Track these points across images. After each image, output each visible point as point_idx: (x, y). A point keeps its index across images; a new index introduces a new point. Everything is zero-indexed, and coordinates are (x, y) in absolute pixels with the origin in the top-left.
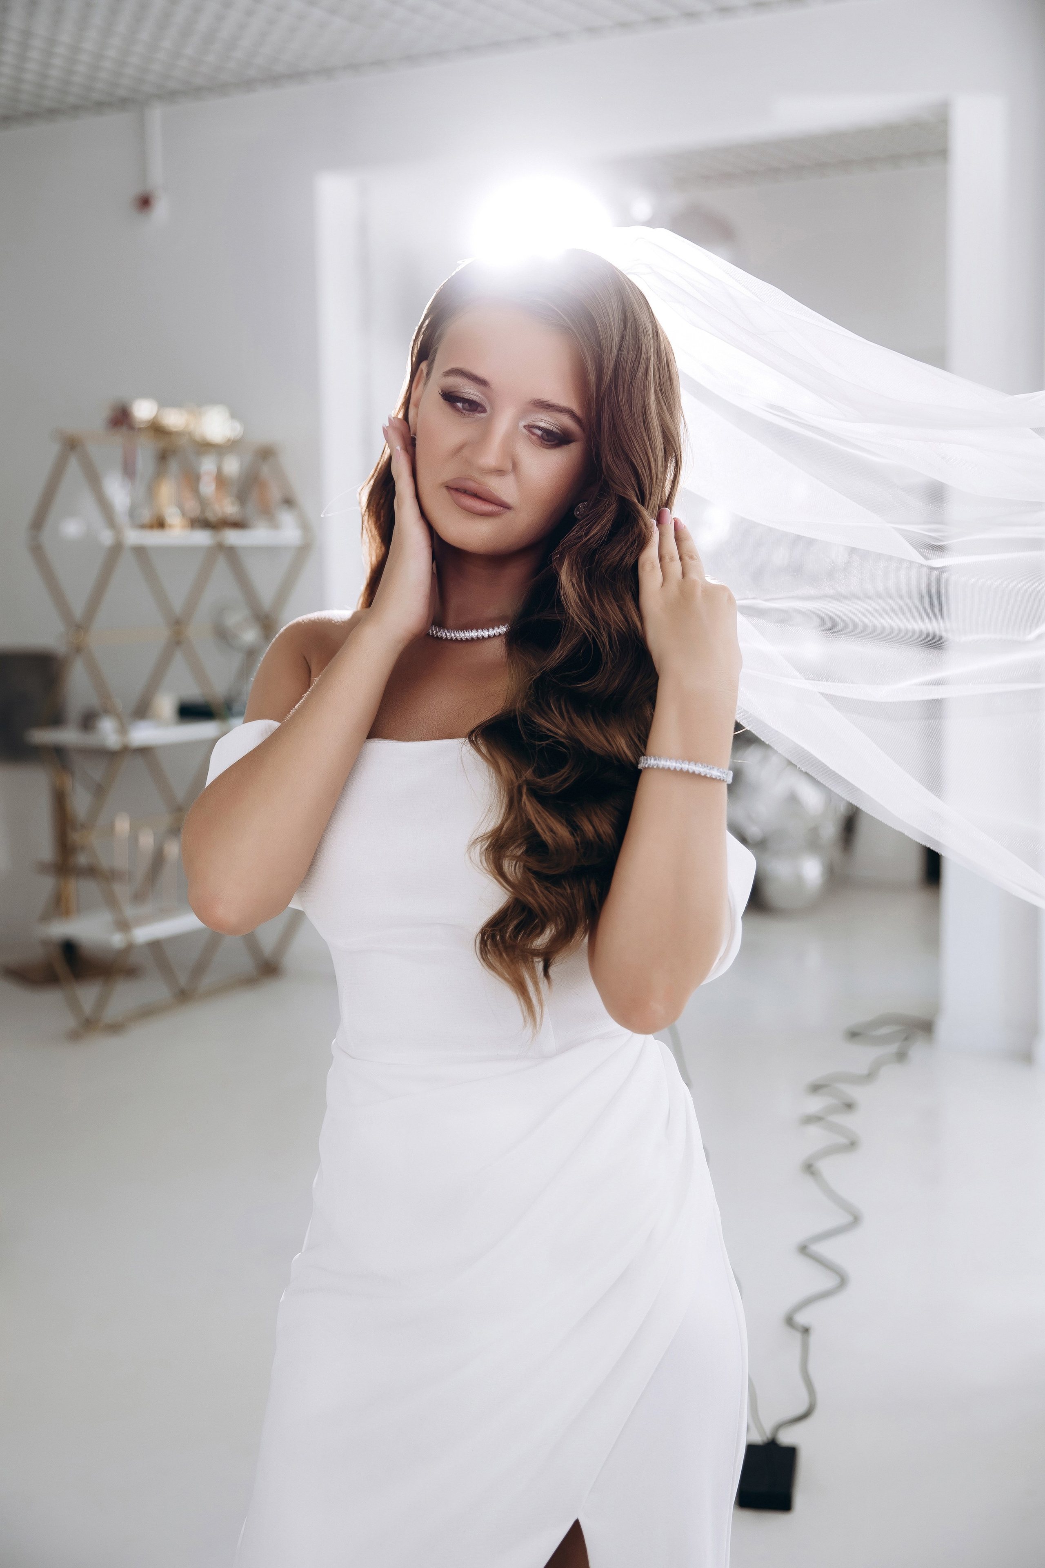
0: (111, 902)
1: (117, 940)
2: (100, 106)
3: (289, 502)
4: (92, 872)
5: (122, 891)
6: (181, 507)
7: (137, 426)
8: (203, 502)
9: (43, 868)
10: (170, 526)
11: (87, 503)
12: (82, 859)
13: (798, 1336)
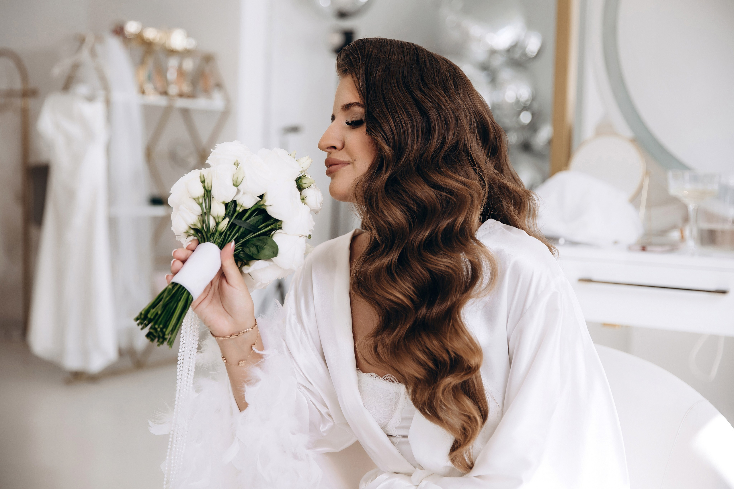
3: (219, 86)
7: (128, 36)
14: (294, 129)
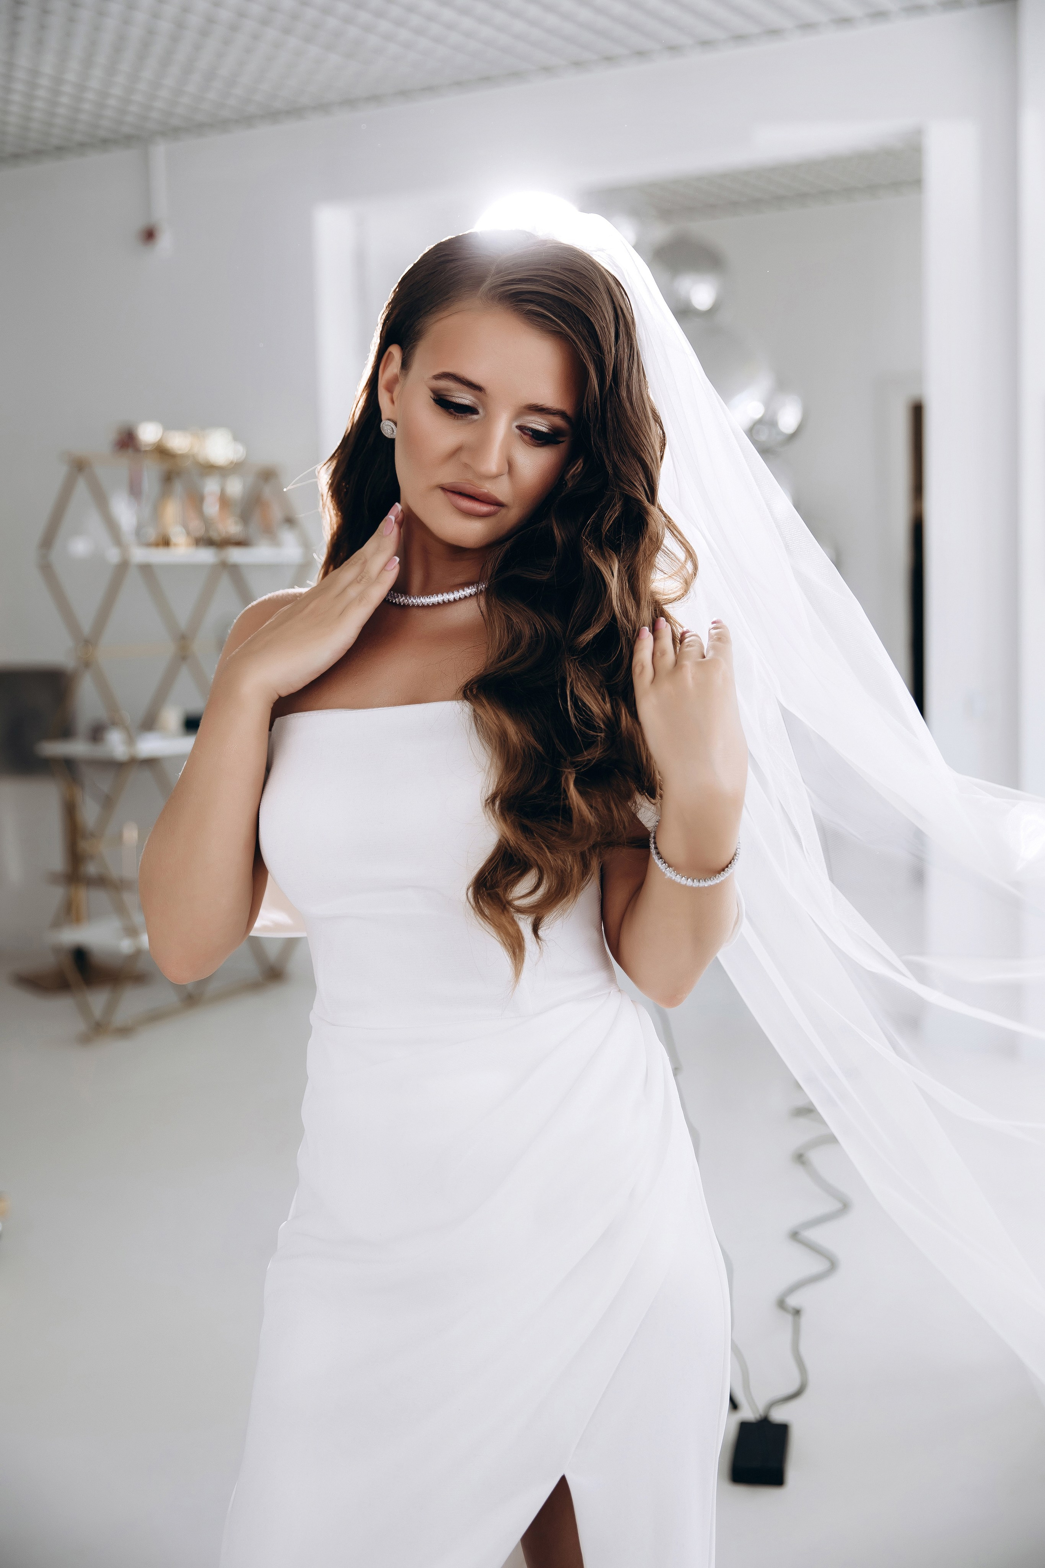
0: (121, 910)
1: (126, 946)
2: (105, 143)
4: (102, 882)
5: (130, 899)
6: (185, 526)
7: (143, 449)
8: (207, 522)
9: (53, 879)
10: (175, 545)
11: (94, 521)
12: (91, 869)
13: (789, 1318)
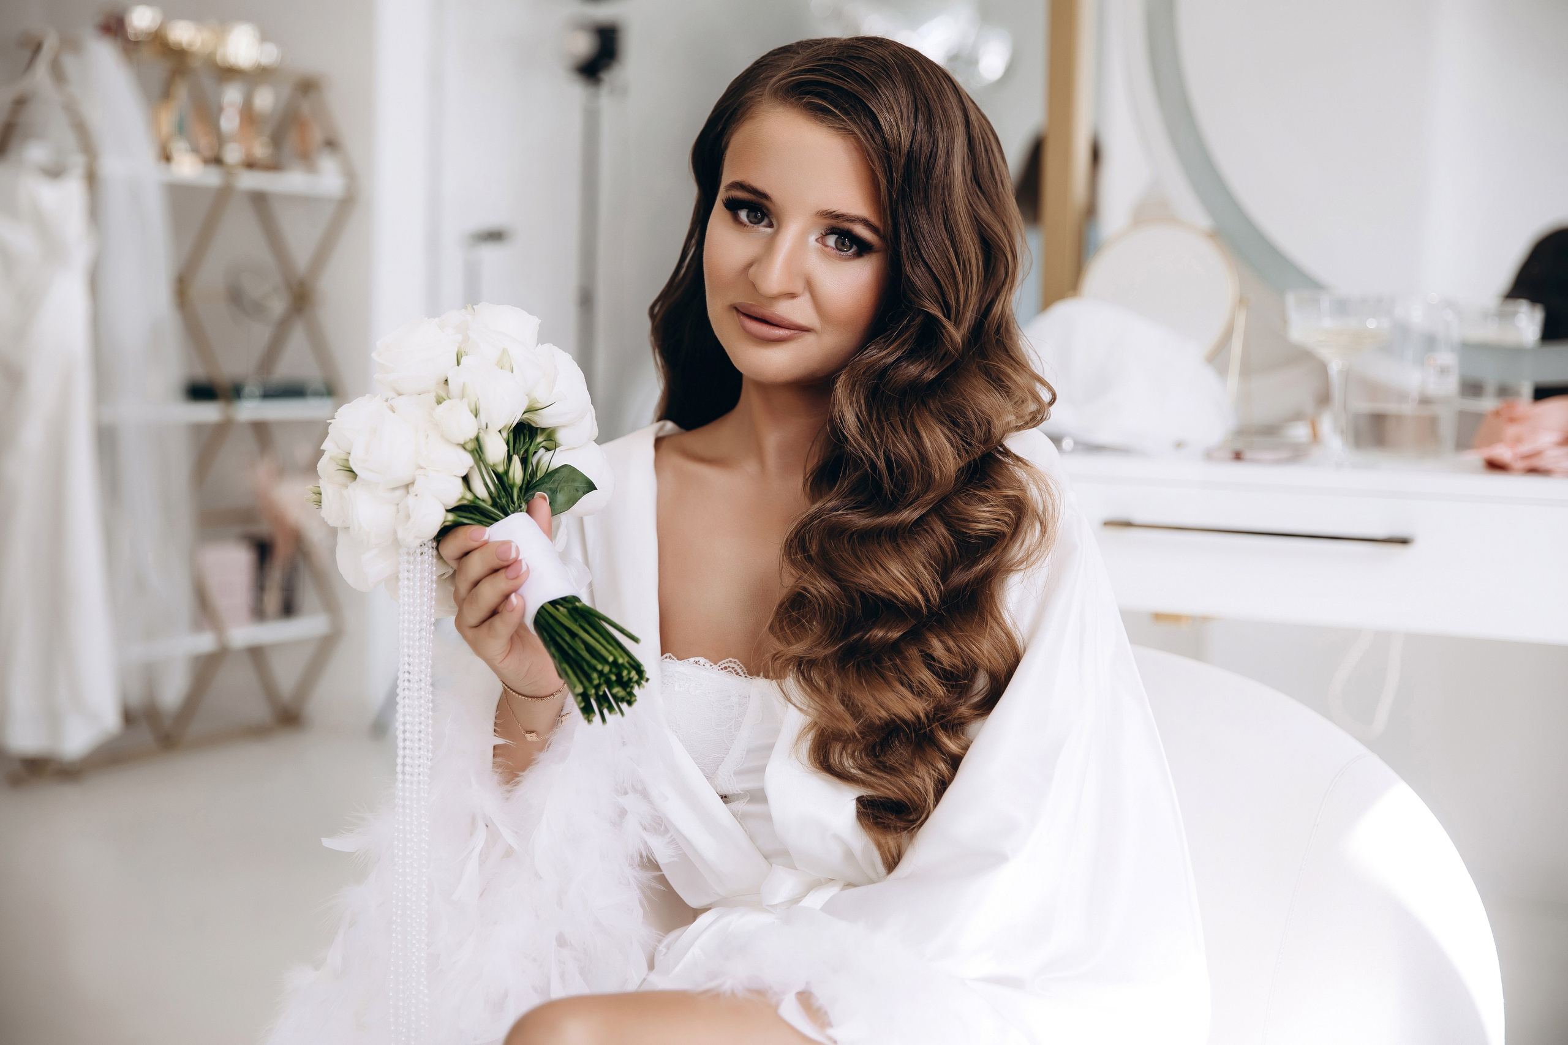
3: (331, 144)
6: (192, 140)
7: (134, 36)
14: (495, 236)
